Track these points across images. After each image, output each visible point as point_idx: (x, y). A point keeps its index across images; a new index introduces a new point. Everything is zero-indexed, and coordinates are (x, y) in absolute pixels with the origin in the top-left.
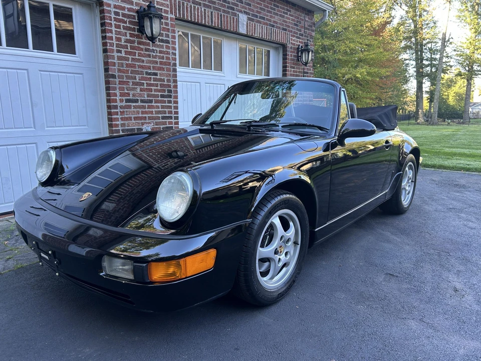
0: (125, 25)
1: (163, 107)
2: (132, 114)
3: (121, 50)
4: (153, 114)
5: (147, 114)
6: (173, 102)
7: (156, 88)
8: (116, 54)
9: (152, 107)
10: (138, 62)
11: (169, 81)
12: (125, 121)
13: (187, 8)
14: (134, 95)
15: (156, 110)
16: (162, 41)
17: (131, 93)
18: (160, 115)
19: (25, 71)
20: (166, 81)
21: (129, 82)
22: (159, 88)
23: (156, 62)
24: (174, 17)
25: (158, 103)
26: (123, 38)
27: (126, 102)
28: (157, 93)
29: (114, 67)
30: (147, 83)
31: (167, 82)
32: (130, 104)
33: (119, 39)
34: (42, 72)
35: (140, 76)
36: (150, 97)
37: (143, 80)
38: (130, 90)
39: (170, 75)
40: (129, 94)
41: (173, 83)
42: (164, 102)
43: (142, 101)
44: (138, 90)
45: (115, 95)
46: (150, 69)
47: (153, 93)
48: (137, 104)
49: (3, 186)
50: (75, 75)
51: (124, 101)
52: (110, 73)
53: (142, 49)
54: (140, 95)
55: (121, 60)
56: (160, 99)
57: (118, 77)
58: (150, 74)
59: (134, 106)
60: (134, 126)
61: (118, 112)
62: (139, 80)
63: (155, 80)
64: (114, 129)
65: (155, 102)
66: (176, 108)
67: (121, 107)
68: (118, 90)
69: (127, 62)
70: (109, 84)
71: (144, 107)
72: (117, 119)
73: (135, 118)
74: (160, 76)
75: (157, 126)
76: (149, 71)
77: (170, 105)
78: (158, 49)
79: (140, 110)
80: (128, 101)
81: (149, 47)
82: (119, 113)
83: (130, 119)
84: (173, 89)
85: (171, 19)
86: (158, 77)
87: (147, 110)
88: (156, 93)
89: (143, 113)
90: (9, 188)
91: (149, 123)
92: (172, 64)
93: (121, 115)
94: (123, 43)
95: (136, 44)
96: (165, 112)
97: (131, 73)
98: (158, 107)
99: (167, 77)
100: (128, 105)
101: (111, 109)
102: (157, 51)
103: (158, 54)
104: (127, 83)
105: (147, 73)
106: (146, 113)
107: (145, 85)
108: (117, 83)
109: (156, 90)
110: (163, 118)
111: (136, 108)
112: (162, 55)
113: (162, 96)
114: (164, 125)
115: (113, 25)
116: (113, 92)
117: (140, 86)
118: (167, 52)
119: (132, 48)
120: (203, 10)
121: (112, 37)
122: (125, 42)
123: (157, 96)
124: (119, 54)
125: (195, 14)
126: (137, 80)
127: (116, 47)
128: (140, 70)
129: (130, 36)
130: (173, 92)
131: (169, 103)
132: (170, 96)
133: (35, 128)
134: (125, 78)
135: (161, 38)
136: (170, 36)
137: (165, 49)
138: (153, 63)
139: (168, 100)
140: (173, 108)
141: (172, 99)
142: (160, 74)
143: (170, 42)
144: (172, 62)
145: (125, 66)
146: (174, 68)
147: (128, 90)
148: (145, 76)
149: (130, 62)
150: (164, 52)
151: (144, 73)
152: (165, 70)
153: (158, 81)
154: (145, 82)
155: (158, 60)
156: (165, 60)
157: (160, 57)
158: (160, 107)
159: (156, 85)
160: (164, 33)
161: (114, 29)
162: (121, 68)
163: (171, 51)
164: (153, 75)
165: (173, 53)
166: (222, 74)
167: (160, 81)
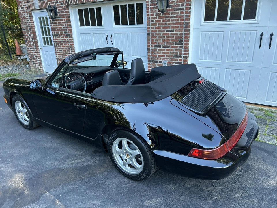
0: (156, 6)
1: (176, 50)
2: (157, 54)
3: (153, 20)
4: (169, 54)
5: (166, 54)
6: (183, 48)
7: (173, 39)
8: (150, 23)
9: (169, 50)
10: (162, 25)
11: (181, 34)
12: (153, 56)
14: (159, 43)
15: (171, 52)
16: (179, 9)
18: (174, 55)
20: (179, 34)
21: (156, 37)
22: (174, 39)
23: (173, 24)
25: (173, 48)
26: (154, 14)
27: (154, 47)
28: (173, 42)
29: (149, 30)
30: (166, 37)
32: (156, 48)
33: (152, 15)
35: (163, 33)
36: (168, 44)
38: (157, 41)
39: (183, 30)
40: (156, 43)
41: (184, 35)
42: (177, 47)
43: (163, 47)
44: (161, 40)
46: (169, 28)
47: (170, 42)
48: (160, 48)
52: (148, 33)
53: (165, 18)
54: (163, 43)
55: (153, 25)
56: (174, 45)
57: (151, 34)
59: (158, 49)
60: (158, 60)
62: (162, 35)
63: (171, 34)
64: (148, 60)
65: (171, 47)
66: (186, 51)
67: (152, 50)
68: (151, 41)
69: (156, 26)
71: (164, 50)
74: (175, 32)
75: (171, 61)
76: (168, 30)
78: (175, 15)
79: (162, 51)
80: (155, 46)
81: (169, 15)
82: (151, 53)
83: (156, 56)
84: (183, 39)
86: (174, 32)
87: (166, 51)
88: (172, 42)
89: (163, 53)
91: (166, 59)
92: (184, 23)
94: (154, 16)
95: (161, 15)
96: (177, 53)
97: (158, 32)
98: (173, 50)
99: (180, 31)
100: (155, 49)
102: (174, 16)
103: (175, 18)
104: (155, 37)
105: (167, 31)
107: (165, 37)
108: (151, 37)
109: (172, 40)
110: (176, 57)
112: (177, 18)
113: (176, 44)
114: (176, 61)
115: (150, 8)
117: (162, 38)
118: (182, 16)
119: (159, 18)
121: (149, 14)
122: (155, 15)
124: (152, 23)
126: (161, 35)
127: (151, 19)
128: (163, 29)
129: (158, 12)
130: (184, 41)
131: (181, 48)
132: (182, 44)
134: (154, 35)
135: (177, 8)
136: (185, 5)
137: (180, 14)
138: (171, 25)
139: (179, 46)
140: (183, 51)
141: (183, 46)
142: (175, 30)
143: (185, 9)
144: (184, 22)
145: (155, 28)
146: (186, 25)
147: (155, 41)
148: (166, 32)
149: (158, 26)
150: (179, 16)
151: (165, 31)
152: (179, 27)
153: (173, 35)
154: (165, 36)
155: (175, 22)
156: (179, 22)
157: (176, 20)
158: (174, 50)
159: (173, 37)
160: (180, 4)
161: (150, 10)
162: (153, 30)
163: (184, 15)
164: (170, 32)
165: (186, 16)
166: (255, 21)
167: (175, 35)
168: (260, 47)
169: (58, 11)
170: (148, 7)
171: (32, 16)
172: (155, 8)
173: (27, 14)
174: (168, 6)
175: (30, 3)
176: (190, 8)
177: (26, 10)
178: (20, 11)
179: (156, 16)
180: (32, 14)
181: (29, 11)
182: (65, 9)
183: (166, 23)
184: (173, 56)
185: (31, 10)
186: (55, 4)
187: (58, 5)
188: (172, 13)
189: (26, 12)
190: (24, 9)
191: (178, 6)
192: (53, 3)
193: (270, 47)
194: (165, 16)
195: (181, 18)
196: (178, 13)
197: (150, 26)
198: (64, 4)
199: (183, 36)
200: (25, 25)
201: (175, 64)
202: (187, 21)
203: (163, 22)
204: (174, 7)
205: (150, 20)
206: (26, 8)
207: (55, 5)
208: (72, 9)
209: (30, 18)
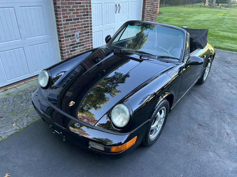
1: (84, 21)
2: (69, 27)
4: (79, 26)
6: (89, 18)
7: (81, 11)
9: (79, 22)
11: (87, 6)
12: (66, 31)
14: (70, 17)
15: (81, 23)
17: (68, 15)
18: (83, 26)
19: (13, 8)
22: (82, 11)
27: (66, 21)
28: (82, 14)
29: (59, 2)
30: (76, 9)
31: (86, 7)
34: (21, 8)
35: (73, 5)
36: (78, 17)
37: (74, 8)
39: (87, 2)
40: (67, 16)
41: (89, 7)
42: (85, 18)
43: (74, 19)
44: (72, 13)
45: (61, 18)
47: (79, 14)
48: (72, 22)
49: (10, 71)
50: (38, 7)
51: (65, 21)
52: (57, 5)
54: (73, 16)
56: (83, 17)
57: (61, 8)
59: (70, 23)
60: (71, 34)
61: (62, 27)
62: (72, 8)
63: (80, 6)
64: (61, 36)
65: (81, 19)
66: (91, 21)
67: (64, 24)
68: (62, 15)
70: (57, 12)
71: (75, 23)
72: (62, 31)
73: (71, 29)
74: (82, 4)
75: (81, 32)
76: (77, 2)
77: (88, 19)
79: (73, 25)
80: (67, 20)
83: (68, 30)
84: (89, 11)
88: (80, 14)
89: (75, 26)
90: (13, 71)
91: (78, 31)
93: (64, 28)
96: (85, 24)
97: (68, 4)
99: (86, 4)
100: (67, 23)
101: (59, 26)
104: (66, 10)
106: (76, 26)
107: (75, 10)
108: (61, 11)
109: (81, 13)
110: (85, 27)
111: (71, 24)
113: (84, 15)
114: (85, 31)
116: (59, 16)
117: (73, 11)
123: (81, 16)
126: (71, 8)
130: (89, 13)
132: (88, 15)
133: (21, 39)
134: (65, 7)
145: (64, 0)
147: (67, 14)
148: (75, 5)
151: (75, 3)
153: (81, 7)
159: (81, 10)
162: (63, 2)
164: (79, 4)
167: (82, 7)
168: (116, 12)
184: (82, 28)
193: (119, 12)
201: (85, 34)
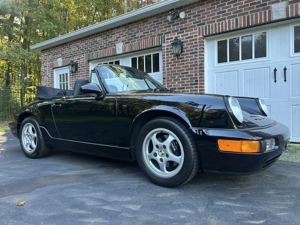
0: (171, 53)
1: (191, 90)
3: (169, 65)
6: (198, 87)
8: (166, 68)
10: (177, 69)
11: (196, 75)
13: (212, 27)
14: (174, 86)
16: (193, 53)
20: (194, 75)
21: (172, 80)
22: (189, 80)
23: (188, 66)
24: (202, 36)
25: (188, 89)
26: (170, 59)
28: (188, 83)
29: (165, 74)
33: (168, 60)
35: (178, 75)
36: (183, 86)
38: (172, 84)
40: (171, 86)
41: (199, 75)
42: (193, 88)
43: (179, 89)
44: (177, 83)
46: (184, 71)
47: (185, 83)
52: (163, 77)
53: (180, 62)
54: (178, 86)
55: (169, 70)
56: (190, 86)
57: (167, 78)
58: (184, 73)
62: (177, 78)
63: (187, 76)
65: (186, 89)
69: (171, 70)
70: (163, 82)
71: (180, 92)
74: (190, 73)
77: (196, 89)
78: (189, 59)
81: (184, 59)
84: (198, 79)
85: (199, 39)
86: (189, 74)
88: (187, 83)
92: (198, 65)
95: (177, 60)
97: (173, 75)
99: (195, 73)
102: (188, 60)
103: (189, 61)
105: (182, 73)
107: (181, 80)
108: (166, 81)
109: (187, 82)
112: (192, 61)
113: (191, 84)
115: (166, 55)
117: (178, 81)
118: (196, 58)
119: (174, 62)
120: (227, 21)
121: (165, 60)
123: (188, 85)
124: (168, 67)
125: (219, 27)
126: (176, 78)
128: (178, 72)
129: (173, 57)
132: (197, 84)
134: (170, 78)
135: (191, 52)
136: (198, 49)
137: (194, 57)
138: (186, 67)
139: (195, 86)
140: (198, 91)
141: (198, 86)
142: (190, 72)
143: (198, 52)
144: (199, 63)
145: (170, 72)
146: (200, 66)
147: (171, 84)
148: (181, 75)
149: (173, 70)
150: (193, 59)
151: (181, 73)
152: (194, 69)
154: (180, 78)
155: (189, 65)
156: (194, 64)
157: (190, 63)
158: (189, 91)
159: (188, 79)
160: (194, 48)
161: (166, 56)
162: (169, 74)
163: (198, 57)
165: (200, 58)
166: (267, 59)
167: (190, 76)
168: (275, 81)
169: (79, 66)
170: (164, 54)
171: (53, 74)
172: (171, 54)
173: (49, 72)
174: (182, 51)
175: (54, 62)
176: (203, 52)
177: (49, 68)
178: (43, 69)
179: (171, 61)
180: (53, 72)
181: (52, 69)
182: (86, 64)
183: (181, 66)
185: (54, 68)
186: (77, 60)
187: (79, 61)
188: (187, 57)
189: (48, 70)
190: (47, 68)
191: (192, 50)
192: (75, 60)
193: (285, 81)
194: (180, 60)
195: (195, 60)
196: (192, 56)
197: (166, 71)
198: (85, 60)
199: (198, 77)
200: (45, 82)
202: (201, 63)
203: (178, 65)
204: (188, 51)
205: (166, 65)
206: (48, 66)
207: (77, 62)
208: (92, 64)
209: (51, 75)
